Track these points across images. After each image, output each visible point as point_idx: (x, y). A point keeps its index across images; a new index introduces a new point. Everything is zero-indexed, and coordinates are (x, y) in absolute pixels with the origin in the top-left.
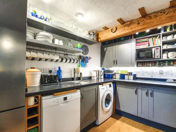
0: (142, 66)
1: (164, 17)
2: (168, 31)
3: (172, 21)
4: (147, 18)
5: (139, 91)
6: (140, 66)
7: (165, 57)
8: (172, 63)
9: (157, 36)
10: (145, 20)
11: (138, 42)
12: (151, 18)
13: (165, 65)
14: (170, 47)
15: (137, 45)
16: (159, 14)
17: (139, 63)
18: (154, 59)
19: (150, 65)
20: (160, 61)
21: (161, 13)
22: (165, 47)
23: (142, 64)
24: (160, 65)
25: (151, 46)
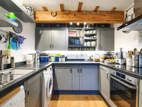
0: (71, 50)
1: (91, 16)
2: (88, 27)
3: (94, 21)
4: (81, 13)
5: (73, 70)
6: (70, 50)
7: (85, 44)
8: (87, 49)
9: (82, 30)
10: (79, 14)
11: (70, 31)
12: (83, 14)
13: (84, 50)
14: (88, 38)
15: (69, 33)
16: (88, 13)
17: (69, 48)
18: (80, 45)
19: (76, 49)
20: (82, 47)
21: (89, 13)
22: (85, 38)
23: (71, 49)
24: (82, 50)
25: (78, 36)
